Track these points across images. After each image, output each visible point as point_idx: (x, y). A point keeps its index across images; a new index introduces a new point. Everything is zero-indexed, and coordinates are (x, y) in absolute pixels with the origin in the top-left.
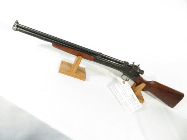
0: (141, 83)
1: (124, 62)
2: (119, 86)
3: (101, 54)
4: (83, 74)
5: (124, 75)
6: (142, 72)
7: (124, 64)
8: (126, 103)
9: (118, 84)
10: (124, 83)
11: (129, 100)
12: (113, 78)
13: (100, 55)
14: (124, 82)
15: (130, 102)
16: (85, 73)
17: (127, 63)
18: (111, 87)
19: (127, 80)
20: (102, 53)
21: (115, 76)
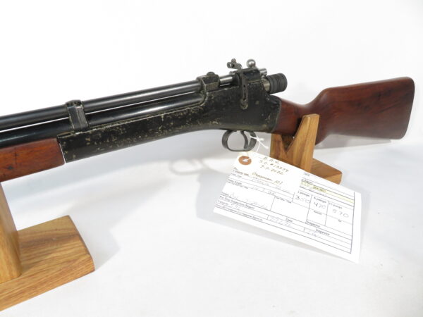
0: (298, 122)
1: (199, 79)
2: (239, 184)
3: (79, 103)
4: (68, 245)
5: (230, 131)
6: (280, 82)
7: (202, 87)
8: (311, 224)
9: (231, 181)
10: (245, 161)
11: (313, 206)
12: (195, 177)
13: (73, 112)
14: (244, 157)
15: (318, 209)
16: (74, 235)
17: (211, 78)
18: (217, 210)
19: (249, 145)
20: (83, 99)
21: (198, 166)
